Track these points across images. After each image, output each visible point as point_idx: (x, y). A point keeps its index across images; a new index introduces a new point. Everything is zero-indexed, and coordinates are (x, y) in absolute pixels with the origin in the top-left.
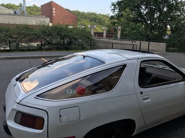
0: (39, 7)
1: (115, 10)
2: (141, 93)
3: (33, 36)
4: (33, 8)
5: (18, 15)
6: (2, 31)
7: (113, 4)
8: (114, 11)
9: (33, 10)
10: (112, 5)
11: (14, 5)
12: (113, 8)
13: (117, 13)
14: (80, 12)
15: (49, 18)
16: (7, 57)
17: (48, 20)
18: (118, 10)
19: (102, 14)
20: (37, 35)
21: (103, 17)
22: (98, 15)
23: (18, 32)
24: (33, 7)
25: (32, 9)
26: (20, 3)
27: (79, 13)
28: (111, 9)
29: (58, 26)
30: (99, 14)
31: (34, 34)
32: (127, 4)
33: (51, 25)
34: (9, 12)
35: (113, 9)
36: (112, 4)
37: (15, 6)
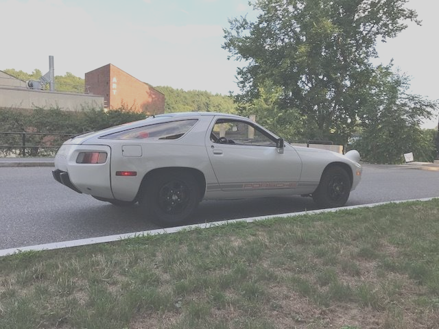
0: (79, 78)
1: (246, 84)
2: (212, 146)
3: (71, 129)
4: (65, 80)
5: (36, 90)
6: (5, 119)
7: (242, 71)
8: (244, 86)
9: (66, 84)
10: (239, 73)
11: (21, 72)
12: (242, 79)
13: (249, 89)
14: (173, 89)
15: (103, 98)
16: (19, 163)
17: (101, 101)
18: (251, 84)
19: (223, 95)
20: (77, 127)
21: (225, 101)
22: (213, 96)
23: (39, 121)
24: (65, 78)
25: (62, 82)
26: (36, 70)
27: (172, 91)
28: (238, 81)
29: (121, 110)
30: (217, 95)
31: (71, 126)
32: (267, 71)
33: (106, 110)
34: (18, 85)
35: (242, 82)
36: (239, 71)
37: (24, 74)
